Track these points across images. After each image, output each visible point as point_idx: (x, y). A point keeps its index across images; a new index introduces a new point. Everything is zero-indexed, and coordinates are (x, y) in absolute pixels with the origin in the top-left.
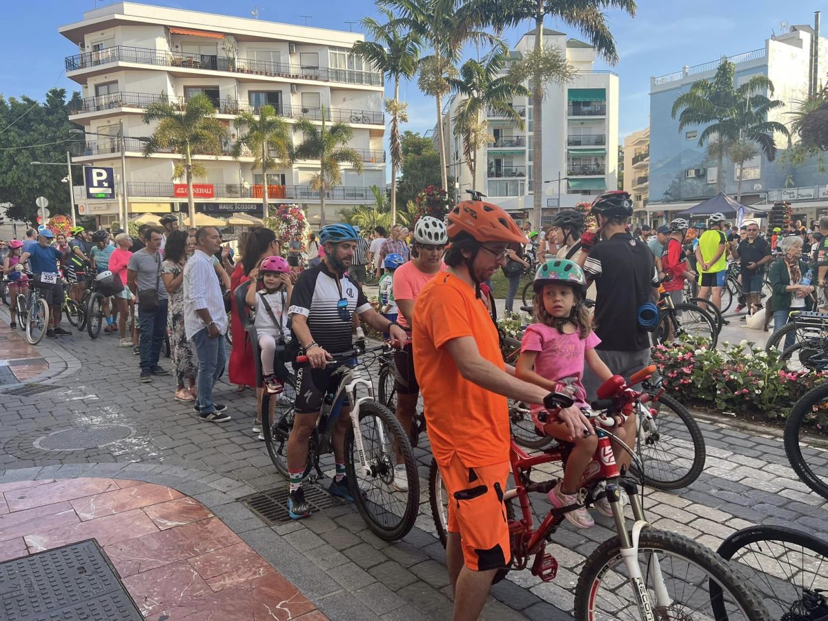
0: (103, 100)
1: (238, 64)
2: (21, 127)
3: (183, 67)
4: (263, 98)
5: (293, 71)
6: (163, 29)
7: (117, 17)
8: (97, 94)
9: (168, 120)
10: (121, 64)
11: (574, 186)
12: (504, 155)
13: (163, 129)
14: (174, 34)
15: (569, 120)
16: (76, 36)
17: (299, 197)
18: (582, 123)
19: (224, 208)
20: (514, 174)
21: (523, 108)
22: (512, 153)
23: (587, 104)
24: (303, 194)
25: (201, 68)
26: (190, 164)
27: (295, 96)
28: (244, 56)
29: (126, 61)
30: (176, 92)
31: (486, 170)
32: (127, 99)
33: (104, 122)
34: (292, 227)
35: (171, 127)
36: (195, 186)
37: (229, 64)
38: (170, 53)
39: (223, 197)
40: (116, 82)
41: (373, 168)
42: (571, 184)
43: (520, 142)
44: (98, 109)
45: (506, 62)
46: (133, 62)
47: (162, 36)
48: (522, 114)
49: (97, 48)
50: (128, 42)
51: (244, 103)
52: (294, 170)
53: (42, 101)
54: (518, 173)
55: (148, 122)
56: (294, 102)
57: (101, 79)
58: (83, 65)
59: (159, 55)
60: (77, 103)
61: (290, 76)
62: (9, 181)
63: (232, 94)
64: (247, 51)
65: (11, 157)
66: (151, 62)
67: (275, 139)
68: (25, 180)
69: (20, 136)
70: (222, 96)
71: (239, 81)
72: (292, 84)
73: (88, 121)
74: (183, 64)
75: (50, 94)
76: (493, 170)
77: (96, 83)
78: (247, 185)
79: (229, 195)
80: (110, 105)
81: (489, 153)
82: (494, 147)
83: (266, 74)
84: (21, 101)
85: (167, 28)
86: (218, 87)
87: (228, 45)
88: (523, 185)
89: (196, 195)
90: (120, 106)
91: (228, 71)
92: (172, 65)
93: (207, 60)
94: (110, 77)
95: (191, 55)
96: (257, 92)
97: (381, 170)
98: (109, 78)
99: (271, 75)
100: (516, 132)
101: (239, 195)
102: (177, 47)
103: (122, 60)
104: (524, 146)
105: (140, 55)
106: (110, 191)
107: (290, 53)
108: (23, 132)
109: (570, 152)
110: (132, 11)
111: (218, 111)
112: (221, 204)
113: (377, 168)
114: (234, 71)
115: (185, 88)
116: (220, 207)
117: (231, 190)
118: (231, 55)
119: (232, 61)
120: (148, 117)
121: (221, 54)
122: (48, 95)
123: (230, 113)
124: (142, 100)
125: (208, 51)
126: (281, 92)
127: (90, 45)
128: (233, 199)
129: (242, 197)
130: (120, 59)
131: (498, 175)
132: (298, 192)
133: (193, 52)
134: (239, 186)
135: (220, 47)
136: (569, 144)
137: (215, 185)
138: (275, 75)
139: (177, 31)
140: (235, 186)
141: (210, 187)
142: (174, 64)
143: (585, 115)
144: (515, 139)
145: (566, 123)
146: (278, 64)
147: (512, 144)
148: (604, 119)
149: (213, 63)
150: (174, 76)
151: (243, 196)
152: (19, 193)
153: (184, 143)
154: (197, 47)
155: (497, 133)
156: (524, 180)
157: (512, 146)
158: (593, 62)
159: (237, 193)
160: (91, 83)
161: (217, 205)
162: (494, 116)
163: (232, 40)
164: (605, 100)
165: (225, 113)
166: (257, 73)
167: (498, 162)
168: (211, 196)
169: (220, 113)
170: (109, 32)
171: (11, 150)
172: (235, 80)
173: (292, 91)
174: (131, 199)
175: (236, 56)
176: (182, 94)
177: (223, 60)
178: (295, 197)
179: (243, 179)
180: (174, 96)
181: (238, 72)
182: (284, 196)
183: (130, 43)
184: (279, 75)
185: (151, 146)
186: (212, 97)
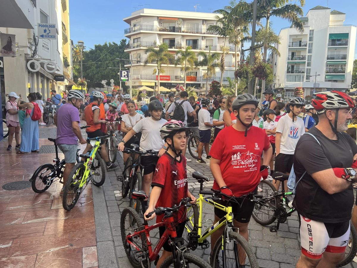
0: (136, 44)
1: (183, 30)
2: (111, 54)
3: (163, 31)
4: (191, 42)
5: (203, 31)
6: (156, 18)
7: (142, 14)
8: (134, 43)
9: (152, 52)
10: (142, 31)
11: (329, 78)
12: (296, 63)
13: (150, 56)
14: (161, 20)
15: (328, 48)
16: (128, 21)
18: (336, 49)
19: (174, 84)
20: (299, 72)
21: (306, 43)
22: (299, 63)
23: (339, 40)
25: (169, 31)
26: (159, 69)
27: (203, 41)
28: (185, 26)
29: (144, 30)
30: (160, 41)
31: (286, 70)
32: (144, 44)
33: (135, 52)
35: (153, 55)
36: (161, 76)
37: (179, 30)
38: (159, 27)
39: (174, 80)
40: (140, 38)
41: (233, 69)
42: (327, 77)
43: (303, 58)
44: (134, 47)
46: (146, 30)
47: (156, 20)
48: (306, 46)
49: (135, 25)
50: (144, 23)
51: (184, 44)
52: (200, 70)
53: (119, 44)
54: (302, 71)
55: (146, 53)
56: (202, 43)
57: (135, 37)
58: (130, 32)
59: (155, 27)
60: (128, 46)
61: (202, 33)
62: (106, 73)
63: (180, 41)
64: (187, 24)
65: (107, 64)
66: (152, 30)
67: (190, 59)
68: (111, 72)
69: (110, 57)
70: (176, 42)
71: (183, 36)
72: (202, 36)
73: (130, 52)
74: (163, 30)
75: (122, 41)
76: (290, 70)
77: (134, 38)
78: (182, 76)
79: (176, 80)
80: (137, 46)
81: (288, 63)
82: (291, 60)
83: (193, 33)
84: (112, 44)
85: (158, 17)
86: (175, 38)
87: (179, 22)
88: (303, 77)
89: (161, 80)
90: (140, 47)
91: (179, 32)
92: (159, 31)
93: (172, 28)
94: (138, 36)
95: (166, 27)
96: (189, 40)
99: (194, 33)
100: (302, 54)
101: (179, 80)
102: (161, 24)
104: (305, 60)
105: (148, 28)
106: (127, 79)
107: (203, 24)
108: (112, 55)
109: (328, 62)
110: (147, 12)
111: (174, 48)
114: (181, 32)
115: (164, 39)
116: (172, 84)
117: (176, 78)
118: (180, 26)
119: (180, 28)
120: (147, 51)
121: (177, 26)
122: (121, 42)
123: (178, 48)
124: (148, 44)
125: (172, 25)
126: (198, 39)
127: (132, 24)
128: (177, 81)
130: (141, 29)
131: (292, 72)
133: (167, 26)
134: (179, 76)
135: (176, 23)
136: (328, 59)
137: (171, 76)
138: (196, 33)
139: (161, 18)
141: (169, 76)
142: (160, 31)
143: (337, 45)
144: (301, 56)
145: (327, 49)
146: (198, 29)
147: (300, 59)
148: (347, 47)
149: (173, 29)
150: (159, 35)
151: (180, 80)
152: (109, 77)
153: (157, 61)
154: (168, 24)
155: (293, 54)
156: (304, 75)
157: (300, 60)
158: (344, 21)
160: (132, 38)
161: (171, 83)
162: (292, 46)
163: (181, 20)
164: (348, 38)
165: (177, 48)
166: (189, 33)
167: (293, 67)
168: (169, 80)
169: (175, 48)
170: (139, 20)
171: (107, 62)
172: (181, 36)
173: (202, 39)
174: (142, 80)
175: (182, 26)
176: (162, 42)
177: (177, 28)
178: (200, 81)
179: (181, 74)
180: (159, 42)
181: (182, 32)
182: (196, 80)
183: (146, 23)
184: (198, 33)
185: (146, 62)
186: (172, 42)
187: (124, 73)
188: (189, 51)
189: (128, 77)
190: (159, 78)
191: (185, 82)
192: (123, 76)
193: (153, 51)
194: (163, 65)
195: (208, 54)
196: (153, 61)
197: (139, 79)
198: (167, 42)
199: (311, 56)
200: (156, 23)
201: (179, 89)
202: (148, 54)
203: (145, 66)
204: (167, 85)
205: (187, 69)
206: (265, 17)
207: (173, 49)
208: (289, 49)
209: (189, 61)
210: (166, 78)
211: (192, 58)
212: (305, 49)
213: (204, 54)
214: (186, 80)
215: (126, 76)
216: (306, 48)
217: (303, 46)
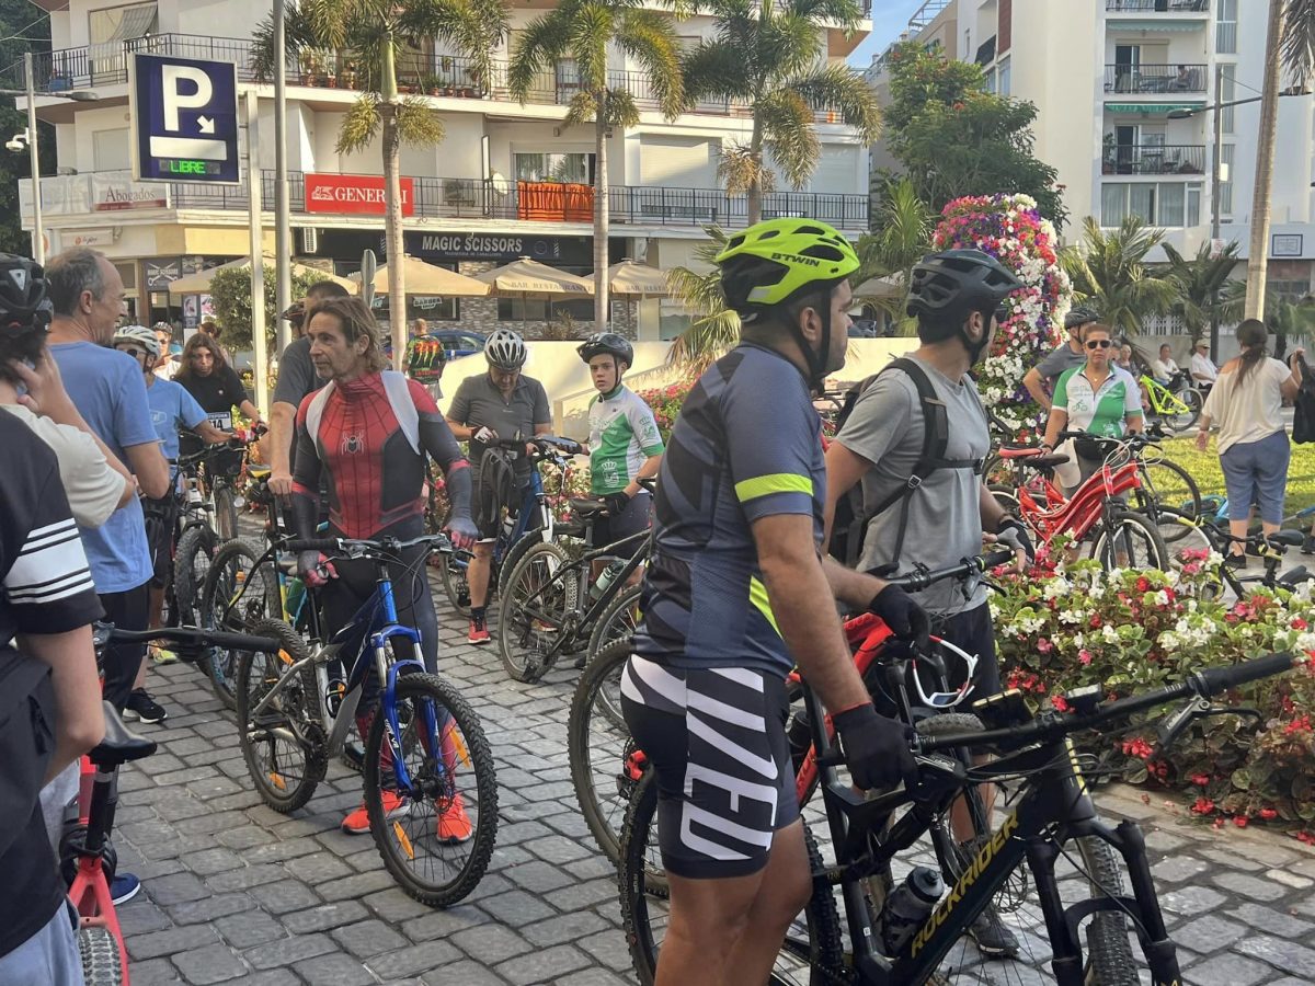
12: (1145, 113)
17: (638, 219)
19: (436, 246)
20: (1168, 168)
24: (649, 210)
31: (1098, 154)
39: (435, 215)
41: (836, 140)
43: (1188, 80)
52: (628, 143)
54: (1181, 163)
76: (1113, 154)
78: (499, 183)
79: (453, 210)
81: (1106, 109)
82: (1116, 92)
88: (1196, 196)
100: (1178, 54)
101: (480, 210)
104: (1202, 90)
112: (428, 234)
117: (457, 195)
128: (463, 222)
129: (486, 216)
131: (1126, 169)
132: (638, 206)
134: (478, 184)
137: (416, 182)
140: (471, 185)
144: (1173, 72)
147: (1163, 85)
151: (489, 214)
155: (1123, 57)
156: (1198, 184)
157: (1165, 91)
159: (472, 203)
162: (1118, 9)
167: (1125, 135)
174: (185, 216)
178: (626, 218)
187: (187, 87)
192: (172, 123)
199: (1231, 68)
208: (1109, 22)
212: (1199, 28)
215: (208, 126)
216: (1204, 22)
217: (1178, 7)
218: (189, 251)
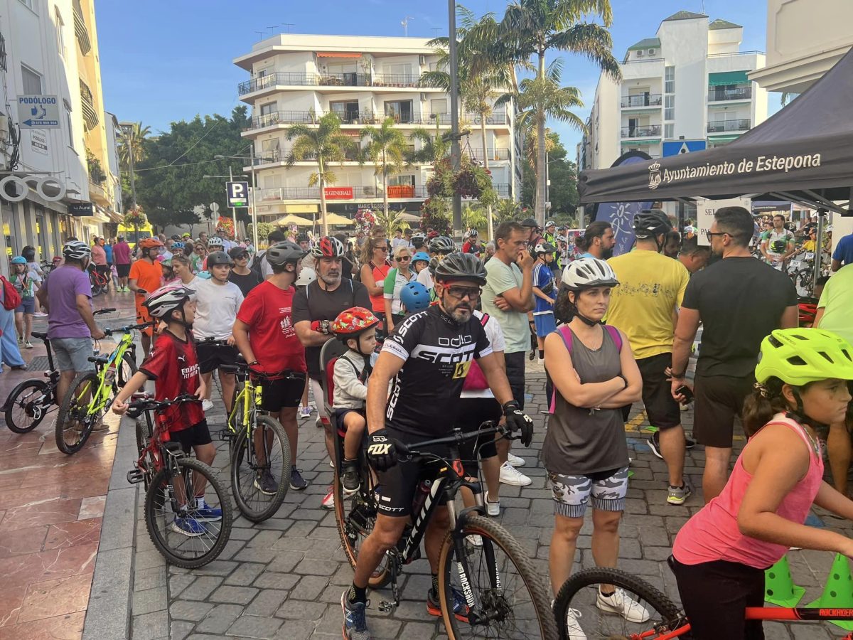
0: (266, 119)
1: (374, 79)
2: (211, 142)
3: (329, 85)
4: (396, 107)
6: (311, 56)
7: (275, 48)
8: (262, 114)
9: (303, 136)
10: (278, 87)
12: (640, 144)
13: (298, 145)
14: (322, 58)
15: (709, 106)
16: (246, 65)
17: (426, 195)
18: (726, 108)
19: (362, 207)
21: (660, 96)
22: (647, 142)
23: (732, 87)
25: (343, 85)
26: (322, 172)
27: (425, 103)
28: (381, 71)
29: (283, 84)
30: (323, 107)
32: (284, 117)
33: (267, 137)
34: (365, 227)
35: (305, 143)
36: (326, 189)
37: (367, 80)
38: (319, 74)
39: (362, 198)
40: (275, 102)
41: (496, 165)
43: (656, 131)
44: (263, 125)
45: (643, 51)
46: (288, 85)
47: (310, 61)
48: (659, 103)
49: (262, 74)
50: (284, 68)
51: (379, 112)
52: (422, 172)
53: (229, 117)
55: (290, 139)
56: (423, 109)
57: (265, 101)
58: (252, 90)
59: (309, 77)
60: (250, 124)
61: (419, 85)
62: (201, 188)
63: (369, 106)
64: (384, 66)
65: (202, 167)
66: (302, 84)
67: (393, 148)
68: (213, 186)
69: (210, 149)
70: (361, 109)
71: (376, 94)
72: (421, 93)
73: (255, 136)
74: (329, 83)
75: (235, 111)
77: (262, 103)
78: (381, 186)
79: (366, 196)
80: (271, 122)
81: (622, 144)
82: (630, 136)
83: (398, 86)
84: (214, 119)
85: (315, 53)
86: (357, 101)
87: (365, 63)
89: (328, 197)
90: (278, 123)
91: (365, 85)
92: (320, 85)
93: (349, 77)
94: (272, 99)
95: (336, 75)
96: (392, 102)
97: (504, 167)
98: (269, 99)
99: (402, 87)
100: (653, 122)
101: (374, 195)
102: (324, 68)
103: (279, 84)
104: (660, 135)
105: (293, 78)
106: (245, 200)
107: (420, 65)
108: (213, 146)
109: (710, 139)
110: (289, 41)
111: (356, 122)
112: (360, 204)
113: (499, 166)
114: (370, 85)
115: (331, 103)
116: (359, 207)
117: (368, 191)
118: (368, 72)
119: (369, 77)
120: (291, 133)
121: (360, 71)
122: (233, 112)
123: (366, 123)
124: (295, 117)
125: (349, 69)
126: (412, 100)
127: (257, 72)
128: (368, 199)
130: (277, 83)
132: (426, 191)
133: (337, 71)
134: (374, 188)
135: (358, 65)
136: (709, 130)
137: (353, 188)
138: (406, 86)
139: (322, 55)
140: (371, 188)
141: (350, 189)
142: (322, 84)
143: (728, 99)
144: (651, 128)
145: (706, 109)
146: (409, 76)
147: (648, 133)
148: (750, 102)
149: (353, 80)
150: (321, 93)
151: (377, 197)
152: (209, 198)
153: (318, 155)
154: (341, 66)
155: (632, 123)
157: (648, 135)
158: (739, 43)
159: (372, 194)
160: (258, 103)
161: (356, 204)
162: (630, 106)
163: (370, 58)
165: (363, 123)
166: (390, 85)
168: (351, 197)
169: (359, 123)
170: (270, 61)
171: (203, 162)
172: (371, 94)
173: (422, 99)
174: (286, 202)
175: (373, 72)
176: (328, 109)
177: (362, 76)
178: (420, 196)
179: (378, 181)
180: (321, 111)
181: (374, 86)
182: (413, 195)
183: (286, 69)
184: (410, 86)
185: (291, 159)
186: (352, 110)
187: (238, 188)
188: (389, 127)
189: (246, 196)
190: (324, 195)
191: (385, 201)
192: (235, 195)
193: (306, 131)
194: (330, 164)
195: (433, 134)
196: (306, 157)
197: (280, 198)
198: (341, 109)
199: (672, 125)
200: (311, 68)
201: (363, 219)
202: (295, 139)
203: (288, 167)
204: (346, 208)
205: (387, 170)
206: (536, 51)
207: (355, 126)
208: (622, 111)
209: (389, 152)
210: (342, 193)
211: (397, 144)
212: (658, 111)
213: (425, 135)
214: (387, 196)
215: (242, 195)
216: (661, 109)
217: (653, 104)
218: (287, 212)
